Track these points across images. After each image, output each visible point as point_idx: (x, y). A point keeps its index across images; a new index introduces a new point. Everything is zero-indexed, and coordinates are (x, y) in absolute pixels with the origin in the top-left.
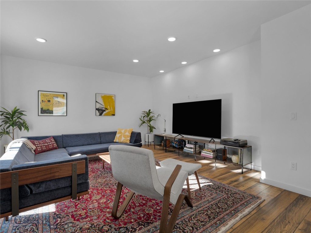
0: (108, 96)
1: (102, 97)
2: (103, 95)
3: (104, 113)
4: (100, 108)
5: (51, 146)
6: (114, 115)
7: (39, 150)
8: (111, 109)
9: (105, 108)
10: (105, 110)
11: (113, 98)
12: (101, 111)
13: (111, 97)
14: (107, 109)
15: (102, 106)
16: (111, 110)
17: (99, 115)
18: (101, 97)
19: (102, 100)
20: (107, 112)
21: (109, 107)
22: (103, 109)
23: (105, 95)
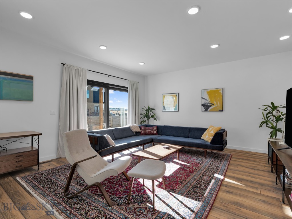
0: (215, 91)
1: (208, 92)
2: (209, 90)
3: (210, 108)
4: (205, 104)
5: (152, 132)
6: (222, 111)
7: (143, 133)
8: (217, 104)
9: (211, 104)
10: (211, 105)
11: (220, 92)
12: (206, 107)
13: (218, 91)
14: (213, 105)
15: (208, 102)
16: (218, 106)
17: (205, 111)
18: (206, 93)
19: (208, 96)
20: (213, 108)
21: (215, 102)
22: (209, 104)
23: (211, 91)
